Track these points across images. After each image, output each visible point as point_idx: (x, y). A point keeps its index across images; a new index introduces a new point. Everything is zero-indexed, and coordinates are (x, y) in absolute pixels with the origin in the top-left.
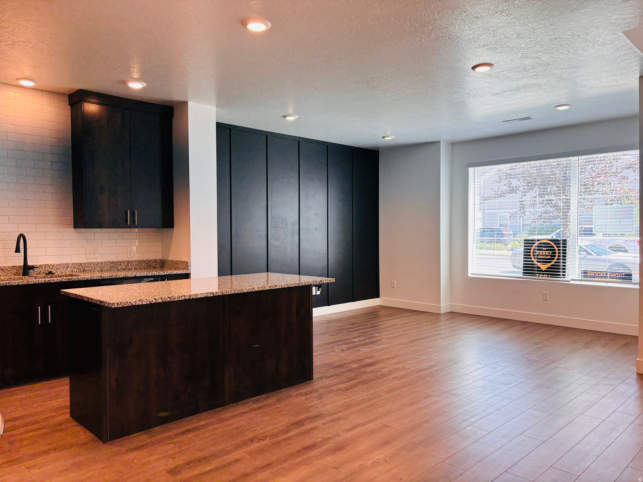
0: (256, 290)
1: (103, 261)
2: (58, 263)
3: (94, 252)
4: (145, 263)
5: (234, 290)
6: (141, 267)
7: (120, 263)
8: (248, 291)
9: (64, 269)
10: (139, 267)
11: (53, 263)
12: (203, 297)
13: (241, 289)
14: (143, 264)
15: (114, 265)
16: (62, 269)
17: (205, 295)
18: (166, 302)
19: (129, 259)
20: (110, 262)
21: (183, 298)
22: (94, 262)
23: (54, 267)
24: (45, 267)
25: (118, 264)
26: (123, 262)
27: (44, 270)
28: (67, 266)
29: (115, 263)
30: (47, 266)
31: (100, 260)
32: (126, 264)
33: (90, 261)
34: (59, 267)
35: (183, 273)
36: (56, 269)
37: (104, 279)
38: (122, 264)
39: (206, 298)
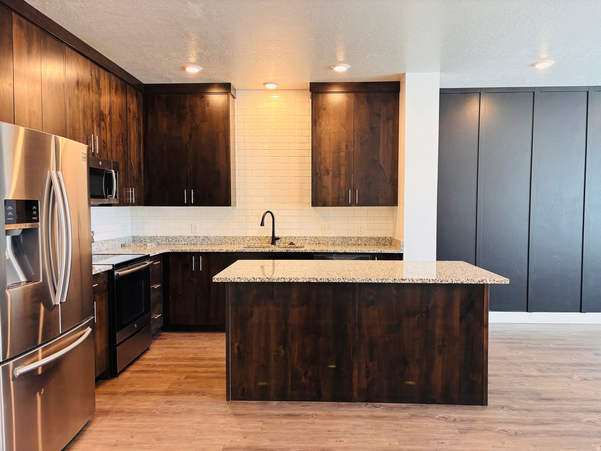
0: (373, 282)
1: (336, 236)
2: (299, 236)
3: (328, 227)
4: (375, 240)
5: (343, 279)
6: (370, 243)
7: (351, 238)
8: (362, 282)
9: (303, 241)
10: (369, 243)
11: (295, 236)
12: (305, 281)
13: (353, 279)
14: (372, 241)
15: (345, 240)
16: (302, 240)
17: (308, 280)
18: (264, 282)
19: (359, 236)
20: (341, 237)
21: (283, 280)
22: (328, 236)
23: (296, 239)
24: (289, 239)
25: (349, 239)
26: (353, 238)
27: (288, 241)
28: (306, 238)
29: (345, 238)
30: (290, 237)
31: (333, 235)
32: (356, 239)
33: (324, 235)
34: (300, 239)
35: (395, 252)
36: (297, 240)
37: (316, 252)
38: (353, 240)
39: (309, 283)
